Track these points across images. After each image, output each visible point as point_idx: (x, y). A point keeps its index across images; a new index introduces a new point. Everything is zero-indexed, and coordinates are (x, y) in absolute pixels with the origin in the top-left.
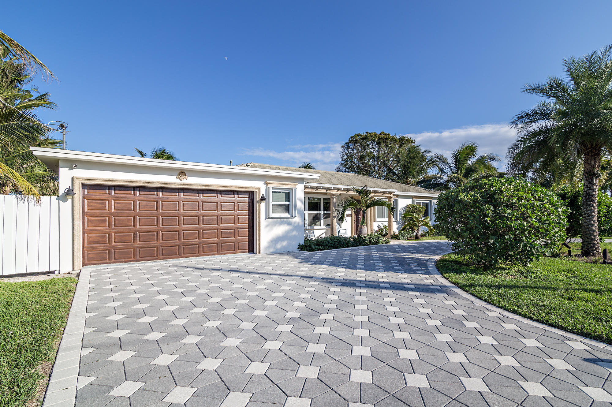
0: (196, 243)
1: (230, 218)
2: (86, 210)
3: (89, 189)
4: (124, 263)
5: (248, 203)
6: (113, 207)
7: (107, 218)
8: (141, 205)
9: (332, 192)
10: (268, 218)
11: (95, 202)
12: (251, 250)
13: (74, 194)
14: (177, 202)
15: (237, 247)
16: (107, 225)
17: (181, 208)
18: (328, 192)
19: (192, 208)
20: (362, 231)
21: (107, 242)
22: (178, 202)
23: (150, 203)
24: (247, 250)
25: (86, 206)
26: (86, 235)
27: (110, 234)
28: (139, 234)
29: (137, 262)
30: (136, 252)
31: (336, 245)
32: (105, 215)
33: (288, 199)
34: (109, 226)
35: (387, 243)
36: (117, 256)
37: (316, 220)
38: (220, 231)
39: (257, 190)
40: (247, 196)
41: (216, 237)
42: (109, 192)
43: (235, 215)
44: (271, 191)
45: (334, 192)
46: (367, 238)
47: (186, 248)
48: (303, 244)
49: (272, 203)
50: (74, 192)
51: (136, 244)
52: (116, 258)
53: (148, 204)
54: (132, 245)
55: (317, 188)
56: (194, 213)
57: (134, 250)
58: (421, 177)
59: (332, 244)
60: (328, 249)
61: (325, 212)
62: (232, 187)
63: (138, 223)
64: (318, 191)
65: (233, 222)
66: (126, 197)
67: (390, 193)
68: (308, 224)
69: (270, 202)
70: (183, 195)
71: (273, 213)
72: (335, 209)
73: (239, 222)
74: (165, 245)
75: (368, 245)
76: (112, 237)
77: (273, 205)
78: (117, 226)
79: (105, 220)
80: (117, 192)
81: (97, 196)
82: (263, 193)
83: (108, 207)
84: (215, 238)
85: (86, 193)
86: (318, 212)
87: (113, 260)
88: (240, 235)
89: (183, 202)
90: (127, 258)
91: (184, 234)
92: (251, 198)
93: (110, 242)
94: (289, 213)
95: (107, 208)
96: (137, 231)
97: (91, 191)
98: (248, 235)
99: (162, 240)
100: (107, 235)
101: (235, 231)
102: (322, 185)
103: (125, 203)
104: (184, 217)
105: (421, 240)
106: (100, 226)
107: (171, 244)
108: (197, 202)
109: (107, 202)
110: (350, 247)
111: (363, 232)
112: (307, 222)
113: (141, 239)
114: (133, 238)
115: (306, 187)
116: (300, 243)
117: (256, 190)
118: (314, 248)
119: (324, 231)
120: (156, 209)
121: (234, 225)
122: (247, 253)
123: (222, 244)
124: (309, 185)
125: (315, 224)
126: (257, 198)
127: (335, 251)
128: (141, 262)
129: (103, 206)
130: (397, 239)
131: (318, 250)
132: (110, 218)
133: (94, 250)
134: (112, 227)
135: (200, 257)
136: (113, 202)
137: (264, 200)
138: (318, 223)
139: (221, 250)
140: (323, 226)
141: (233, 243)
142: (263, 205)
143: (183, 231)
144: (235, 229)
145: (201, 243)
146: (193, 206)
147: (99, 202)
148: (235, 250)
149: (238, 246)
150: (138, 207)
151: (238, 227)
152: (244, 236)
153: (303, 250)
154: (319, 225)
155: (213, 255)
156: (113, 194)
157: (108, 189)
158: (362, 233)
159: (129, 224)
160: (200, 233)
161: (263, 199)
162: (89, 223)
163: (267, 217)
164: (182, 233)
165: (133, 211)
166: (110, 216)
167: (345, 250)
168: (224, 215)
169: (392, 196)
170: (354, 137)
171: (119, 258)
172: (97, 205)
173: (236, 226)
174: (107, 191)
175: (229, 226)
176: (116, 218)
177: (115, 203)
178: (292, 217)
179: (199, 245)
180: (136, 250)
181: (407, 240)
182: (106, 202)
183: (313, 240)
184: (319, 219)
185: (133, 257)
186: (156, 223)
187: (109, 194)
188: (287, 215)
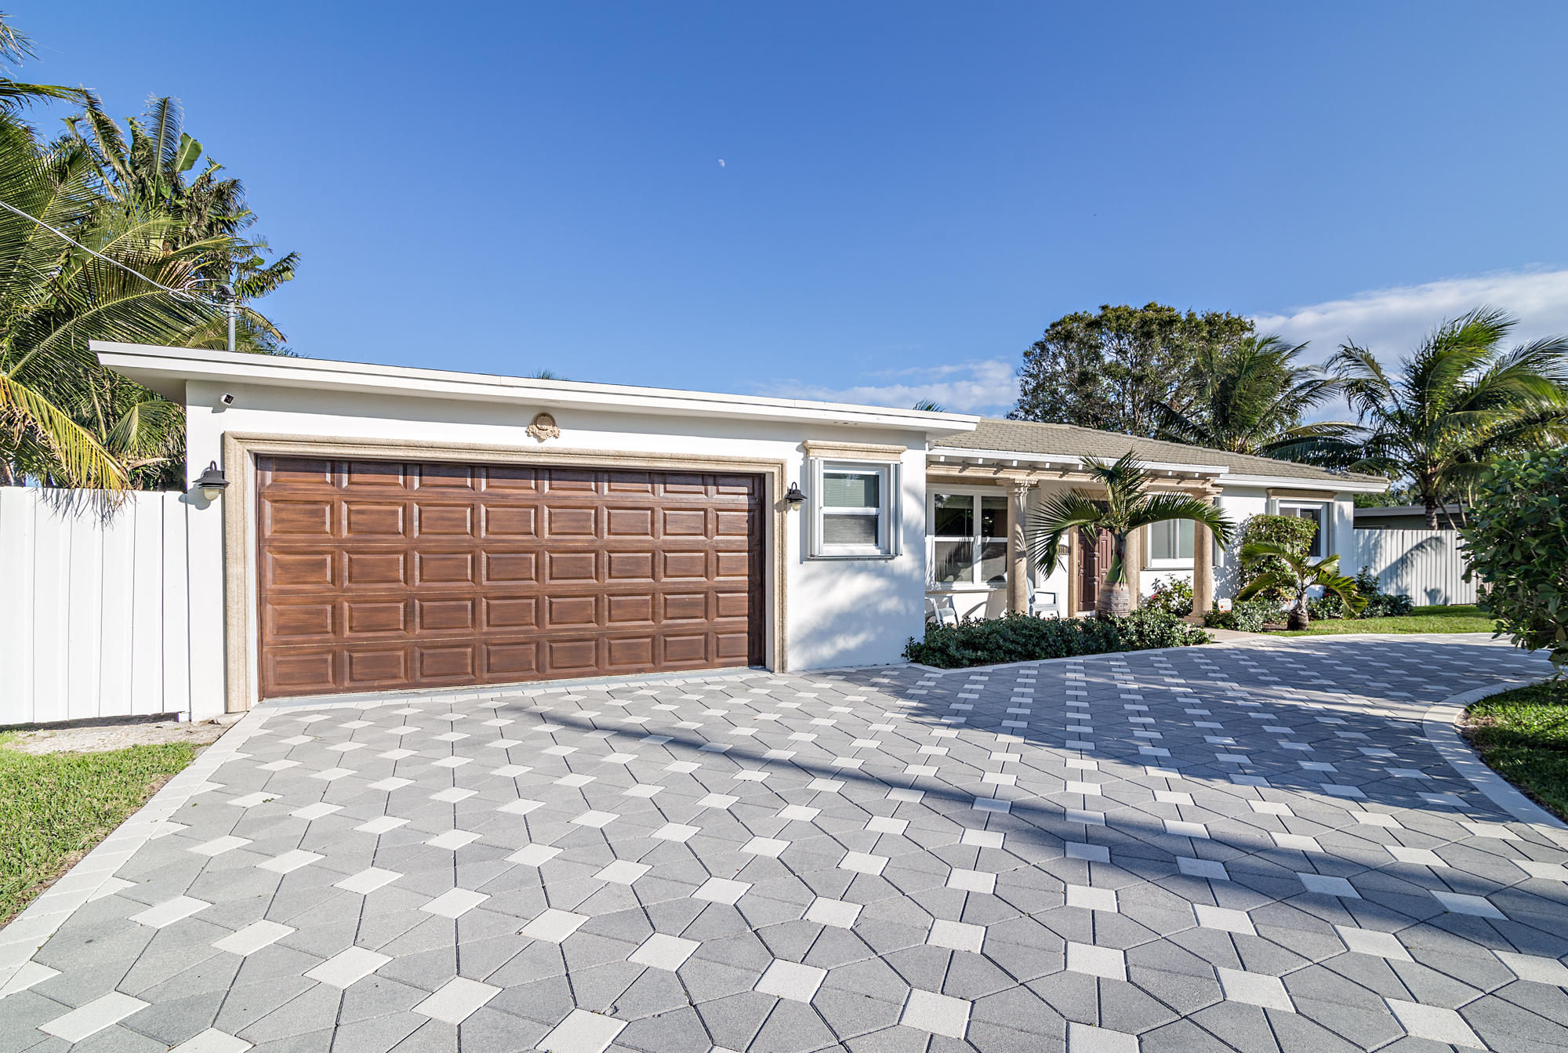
0: (588, 634)
1: (692, 557)
2: (268, 533)
3: (277, 470)
4: (376, 693)
5: (749, 511)
6: (345, 523)
7: (329, 558)
8: (426, 518)
9: (1012, 477)
10: (809, 560)
11: (295, 509)
12: (757, 658)
13: (225, 485)
14: (531, 507)
15: (715, 649)
16: (329, 578)
17: (543, 527)
18: (1000, 475)
19: (578, 528)
20: (1114, 601)
21: (329, 628)
22: (536, 508)
23: (452, 512)
24: (746, 659)
25: (268, 521)
26: (269, 607)
27: (338, 606)
28: (421, 607)
29: (415, 690)
30: (413, 660)
31: (1030, 647)
32: (321, 549)
33: (873, 498)
34: (333, 582)
35: (1201, 642)
36: (357, 669)
37: (959, 564)
38: (662, 599)
39: (776, 470)
40: (745, 490)
41: (650, 617)
42: (333, 477)
43: (707, 548)
44: (819, 471)
45: (1021, 477)
46: (1132, 628)
47: (559, 649)
48: (922, 643)
49: (821, 509)
50: (227, 479)
51: (411, 635)
52: (355, 677)
53: (445, 515)
54: (400, 637)
55: (966, 463)
56: (583, 541)
57: (406, 655)
58: (1277, 432)
59: (1018, 643)
60: (1003, 661)
61: (988, 539)
62: (695, 460)
63: (417, 573)
64: (967, 473)
65: (701, 569)
66: (381, 494)
67: (1204, 477)
68: (933, 575)
69: (817, 507)
70: (550, 485)
71: (825, 541)
72: (1024, 531)
73: (721, 572)
74: (497, 639)
75: (1137, 648)
76: (342, 614)
77: (826, 516)
78: (356, 582)
79: (323, 563)
80: (356, 477)
81: (300, 490)
82: (793, 477)
83: (332, 523)
84: (647, 620)
85: (268, 482)
86: (967, 539)
87: (347, 684)
88: (722, 612)
89: (549, 507)
90: (386, 678)
91: (554, 606)
92: (756, 495)
93: (338, 629)
94: (876, 542)
95: (328, 527)
96: (413, 597)
97: (284, 476)
98: (746, 612)
99: (488, 624)
100: (329, 608)
101: (706, 597)
102: (981, 455)
103: (379, 512)
104: (553, 555)
105: (1312, 632)
106: (309, 580)
107: (514, 638)
108: (591, 508)
109: (328, 509)
110: (1075, 654)
111: (1117, 605)
112: (931, 569)
113: (426, 620)
114: (402, 618)
115: (930, 462)
116: (912, 639)
117: (771, 470)
118: (958, 655)
119: (984, 597)
120: (469, 529)
121: (704, 579)
122: (746, 668)
123: (668, 639)
124: (942, 452)
125: (956, 578)
126: (776, 495)
127: (1029, 668)
128: (426, 690)
129: (317, 519)
130: (1226, 626)
131: (971, 665)
132: (336, 558)
133: (292, 652)
134: (342, 584)
135: (601, 678)
136: (345, 507)
137: (796, 500)
138: (964, 573)
139: (665, 657)
140: (979, 583)
141: (702, 637)
142: (793, 516)
143: (549, 597)
144: (706, 593)
145: (603, 635)
146: (579, 521)
147: (306, 510)
148: (706, 659)
149: (718, 646)
150: (416, 523)
151: (716, 585)
152: (736, 613)
153: (921, 662)
154: (967, 580)
155: (639, 671)
156: (345, 484)
157: (329, 468)
158: (1114, 607)
159: (393, 575)
160: (600, 604)
161: (793, 497)
162: (279, 571)
163: (807, 556)
164: (547, 602)
165: (402, 537)
166: (337, 551)
167: (1064, 665)
168: (673, 548)
169: (1208, 486)
170: (1059, 324)
171: (364, 677)
172: (300, 517)
173: (710, 583)
174: (328, 477)
175: (689, 582)
176: (354, 557)
177: (349, 511)
178: (888, 555)
179: (597, 640)
180: (413, 653)
181: (1264, 630)
182: (324, 510)
183: (955, 627)
184: (969, 561)
185: (402, 674)
186: (469, 571)
187: (333, 483)
188: (870, 549)
